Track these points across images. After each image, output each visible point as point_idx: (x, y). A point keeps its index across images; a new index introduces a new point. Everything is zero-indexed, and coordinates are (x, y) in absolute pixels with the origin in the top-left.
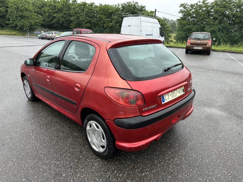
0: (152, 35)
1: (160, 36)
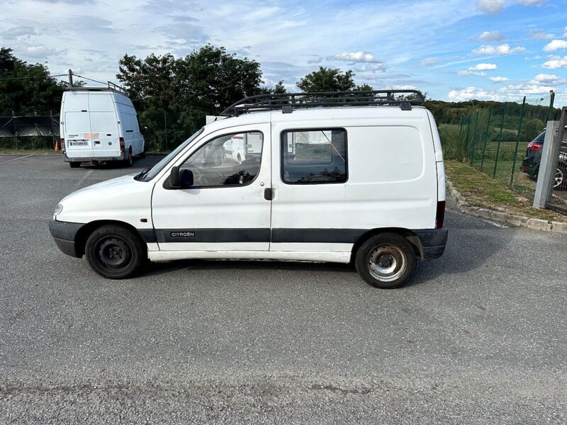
0: (132, 131)
1: (140, 134)
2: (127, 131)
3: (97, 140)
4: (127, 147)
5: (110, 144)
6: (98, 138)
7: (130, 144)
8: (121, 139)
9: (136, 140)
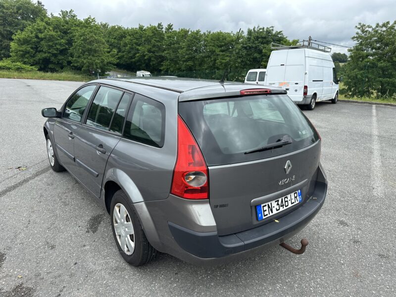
0: (322, 81)
1: (334, 83)
2: (313, 81)
3: (287, 88)
4: (310, 93)
5: (296, 91)
6: (288, 86)
7: (315, 92)
8: (306, 87)
9: (325, 88)
